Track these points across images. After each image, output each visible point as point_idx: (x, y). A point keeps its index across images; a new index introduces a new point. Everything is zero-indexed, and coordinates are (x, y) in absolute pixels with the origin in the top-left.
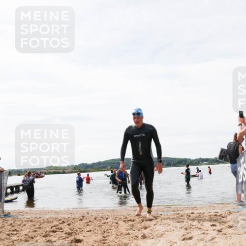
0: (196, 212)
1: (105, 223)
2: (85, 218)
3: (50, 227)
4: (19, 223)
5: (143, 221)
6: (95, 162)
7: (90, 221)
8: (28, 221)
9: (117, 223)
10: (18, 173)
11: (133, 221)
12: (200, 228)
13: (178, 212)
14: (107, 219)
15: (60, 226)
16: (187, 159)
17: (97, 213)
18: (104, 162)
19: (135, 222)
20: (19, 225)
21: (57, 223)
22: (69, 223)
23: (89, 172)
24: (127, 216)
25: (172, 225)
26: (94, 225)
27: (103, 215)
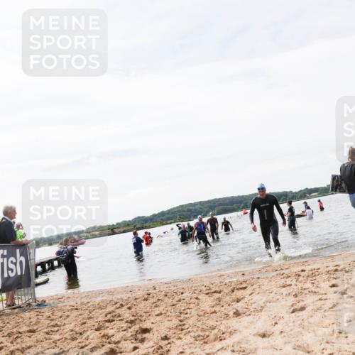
0: (307, 268)
1: (180, 301)
2: (151, 296)
3: (104, 315)
4: (60, 314)
5: (233, 291)
6: (156, 213)
7: (159, 300)
8: (72, 310)
9: (197, 298)
10: (50, 242)
11: (220, 292)
12: (315, 292)
13: (282, 272)
14: (182, 293)
15: (118, 311)
16: (286, 192)
17: (168, 285)
18: (169, 212)
19: (222, 293)
20: (61, 317)
21: (112, 308)
22: (129, 305)
23: (149, 227)
24: (211, 286)
25: (275, 291)
26: (165, 305)
27: (176, 288)
